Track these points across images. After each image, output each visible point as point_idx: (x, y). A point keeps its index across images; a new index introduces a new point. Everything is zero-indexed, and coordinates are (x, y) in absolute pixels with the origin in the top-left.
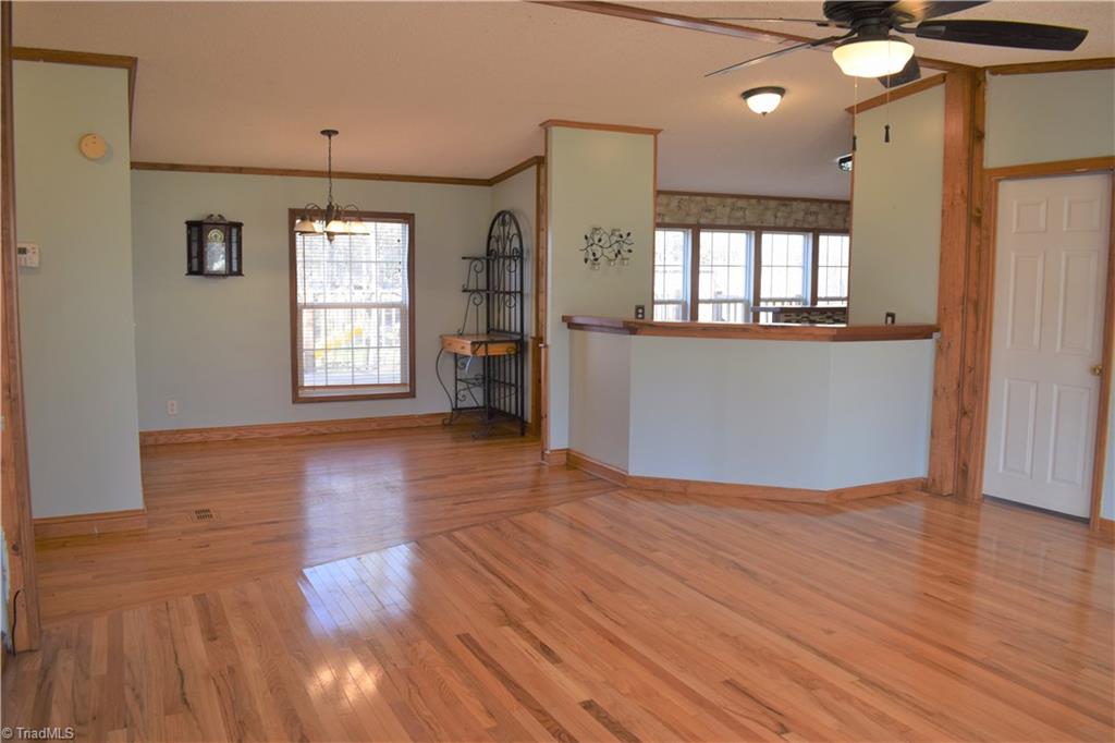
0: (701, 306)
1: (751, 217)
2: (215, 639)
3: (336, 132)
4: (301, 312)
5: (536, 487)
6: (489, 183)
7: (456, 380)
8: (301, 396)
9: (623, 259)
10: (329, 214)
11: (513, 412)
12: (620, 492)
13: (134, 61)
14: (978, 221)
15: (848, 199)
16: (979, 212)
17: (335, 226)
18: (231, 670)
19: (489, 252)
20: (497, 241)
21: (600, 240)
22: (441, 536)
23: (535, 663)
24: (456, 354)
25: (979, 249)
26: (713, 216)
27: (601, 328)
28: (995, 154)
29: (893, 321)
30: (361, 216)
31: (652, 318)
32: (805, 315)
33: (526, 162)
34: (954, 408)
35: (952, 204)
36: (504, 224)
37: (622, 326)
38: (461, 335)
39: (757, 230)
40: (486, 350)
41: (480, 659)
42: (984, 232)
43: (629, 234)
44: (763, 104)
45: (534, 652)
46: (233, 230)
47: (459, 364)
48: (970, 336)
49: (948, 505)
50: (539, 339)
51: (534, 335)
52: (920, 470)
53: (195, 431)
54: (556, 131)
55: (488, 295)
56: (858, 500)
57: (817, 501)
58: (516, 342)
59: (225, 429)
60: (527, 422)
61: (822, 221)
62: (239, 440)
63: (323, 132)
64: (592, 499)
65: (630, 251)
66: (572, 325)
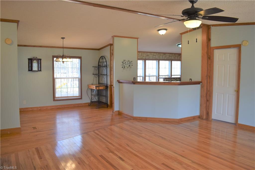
0: (146, 77)
1: (157, 57)
2: (41, 158)
3: (65, 38)
4: (55, 79)
5: (112, 119)
6: (99, 49)
7: (91, 95)
8: (55, 99)
9: (131, 67)
10: (63, 57)
11: (105, 102)
12: (132, 120)
13: (18, 21)
14: (210, 58)
15: (180, 53)
16: (210, 56)
17: (64, 60)
18: (47, 166)
19: (99, 66)
20: (101, 63)
21: (125, 63)
22: (92, 132)
23: (118, 161)
24: (91, 89)
25: (210, 64)
26: (149, 57)
27: (127, 83)
28: (213, 44)
29: (191, 81)
30: (70, 57)
31: (137, 80)
32: (170, 79)
33: (108, 45)
34: (205, 100)
35: (204, 55)
36: (102, 59)
37: (131, 82)
38: (92, 84)
39: (159, 60)
40: (99, 88)
41: (105, 161)
42: (211, 61)
43: (132, 61)
44: (162, 32)
45: (117, 158)
46: (39, 61)
47: (92, 91)
48: (208, 84)
49: (205, 121)
50: (111, 86)
51: (110, 84)
52: (198, 114)
53: (30, 108)
54: (115, 38)
55: (99, 75)
56: (185, 121)
57: (176, 121)
58: (106, 86)
59: (37, 107)
60: (108, 104)
61: (173, 58)
62: (41, 110)
63: (61, 38)
64: (126, 122)
65: (132, 65)
66: (119, 82)
